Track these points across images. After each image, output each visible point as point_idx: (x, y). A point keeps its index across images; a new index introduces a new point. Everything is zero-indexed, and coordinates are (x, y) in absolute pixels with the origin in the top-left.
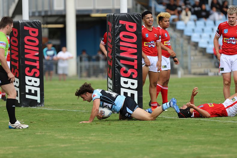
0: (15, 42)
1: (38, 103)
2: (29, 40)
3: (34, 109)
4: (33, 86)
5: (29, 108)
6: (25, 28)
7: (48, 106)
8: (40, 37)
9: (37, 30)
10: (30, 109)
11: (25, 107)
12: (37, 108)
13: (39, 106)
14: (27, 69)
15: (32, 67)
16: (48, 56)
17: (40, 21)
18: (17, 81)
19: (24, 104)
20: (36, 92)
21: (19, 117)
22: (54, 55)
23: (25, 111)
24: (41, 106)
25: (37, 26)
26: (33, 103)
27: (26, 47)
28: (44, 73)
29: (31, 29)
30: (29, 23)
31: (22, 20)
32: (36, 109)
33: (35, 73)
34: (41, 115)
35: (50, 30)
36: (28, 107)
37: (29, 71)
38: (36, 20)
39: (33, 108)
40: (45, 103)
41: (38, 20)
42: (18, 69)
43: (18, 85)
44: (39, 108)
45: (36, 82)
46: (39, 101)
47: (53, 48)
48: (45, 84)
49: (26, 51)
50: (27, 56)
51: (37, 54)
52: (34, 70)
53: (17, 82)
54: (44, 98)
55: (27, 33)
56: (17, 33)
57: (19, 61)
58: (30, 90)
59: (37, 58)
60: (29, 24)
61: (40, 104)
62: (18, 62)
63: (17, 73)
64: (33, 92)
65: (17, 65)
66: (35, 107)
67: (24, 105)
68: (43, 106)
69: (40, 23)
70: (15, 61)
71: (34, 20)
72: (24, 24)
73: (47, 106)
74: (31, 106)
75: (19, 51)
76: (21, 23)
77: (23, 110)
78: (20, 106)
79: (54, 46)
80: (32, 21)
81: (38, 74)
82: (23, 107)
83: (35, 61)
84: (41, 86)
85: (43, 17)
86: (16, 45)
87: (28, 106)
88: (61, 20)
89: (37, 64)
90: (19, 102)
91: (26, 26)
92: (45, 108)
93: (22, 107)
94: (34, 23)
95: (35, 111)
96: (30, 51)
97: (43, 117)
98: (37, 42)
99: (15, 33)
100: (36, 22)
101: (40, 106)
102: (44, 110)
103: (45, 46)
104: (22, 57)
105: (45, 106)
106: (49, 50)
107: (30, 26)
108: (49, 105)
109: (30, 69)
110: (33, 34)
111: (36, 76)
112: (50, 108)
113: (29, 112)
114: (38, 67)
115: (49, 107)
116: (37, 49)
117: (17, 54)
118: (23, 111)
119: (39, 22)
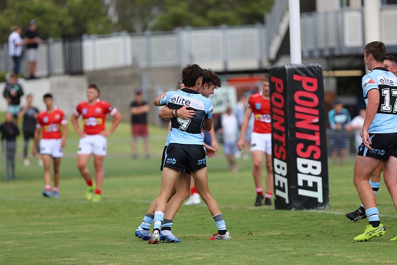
0: (278, 100)
1: (319, 203)
2: (302, 98)
3: (314, 212)
4: (310, 174)
5: (305, 211)
6: (296, 77)
7: (337, 207)
8: (320, 92)
9: (315, 81)
10: (306, 213)
11: (297, 209)
12: (318, 211)
13: (321, 208)
14: (300, 146)
15: (308, 143)
16: (336, 123)
17: (320, 66)
18: (284, 166)
19: (296, 204)
20: (315, 184)
21: (286, 226)
22: (346, 122)
23: (297, 216)
24: (325, 208)
25: (316, 73)
26: (311, 203)
27: (297, 108)
28: (328, 152)
29: (305, 80)
30: (302, 69)
31: (291, 65)
32: (316, 213)
33: (313, 152)
34: (325, 224)
35: (339, 80)
36: (303, 209)
37: (304, 150)
38: (313, 65)
39: (311, 211)
40: (331, 202)
41: (317, 64)
42: (284, 145)
43: (285, 173)
44: (320, 211)
45: (314, 168)
46: (320, 200)
47: (345, 110)
48: (331, 170)
49: (297, 116)
50: (299, 125)
51: (316, 120)
52: (311, 148)
53: (283, 169)
54: (328, 194)
55: (298, 86)
56: (282, 86)
57: (286, 133)
58: (305, 182)
59: (317, 128)
60: (303, 71)
61: (322, 204)
62: (284, 135)
63: (282, 153)
64: (310, 184)
65: (282, 139)
66: (314, 210)
67: (295, 207)
68: (327, 207)
69: (320, 69)
70: (280, 133)
71: (311, 65)
72: (294, 71)
73: (334, 208)
74: (308, 208)
75: (285, 117)
76: (289, 70)
77: (294, 214)
78: (290, 209)
79: (345, 107)
80: (306, 66)
81: (318, 154)
82: (295, 210)
83: (313, 133)
84: (324, 175)
85: (327, 58)
86: (280, 105)
87: (303, 207)
88: (357, 63)
89: (316, 138)
90: (287, 201)
91: (297, 74)
92: (331, 211)
93: (293, 210)
94: (310, 68)
95: (314, 216)
96: (304, 115)
97: (328, 227)
98: (316, 100)
99: (279, 85)
100: (314, 67)
101: (323, 208)
102: (330, 214)
103: (330, 108)
104: (291, 126)
105: (331, 208)
106: (337, 114)
107: (304, 75)
108: (338, 205)
109: (304, 146)
110: (308, 88)
111: (315, 158)
112: (339, 211)
113: (305, 219)
114: (318, 143)
115: (337, 210)
116: (316, 112)
117: (282, 120)
118: (295, 216)
119: (318, 67)
